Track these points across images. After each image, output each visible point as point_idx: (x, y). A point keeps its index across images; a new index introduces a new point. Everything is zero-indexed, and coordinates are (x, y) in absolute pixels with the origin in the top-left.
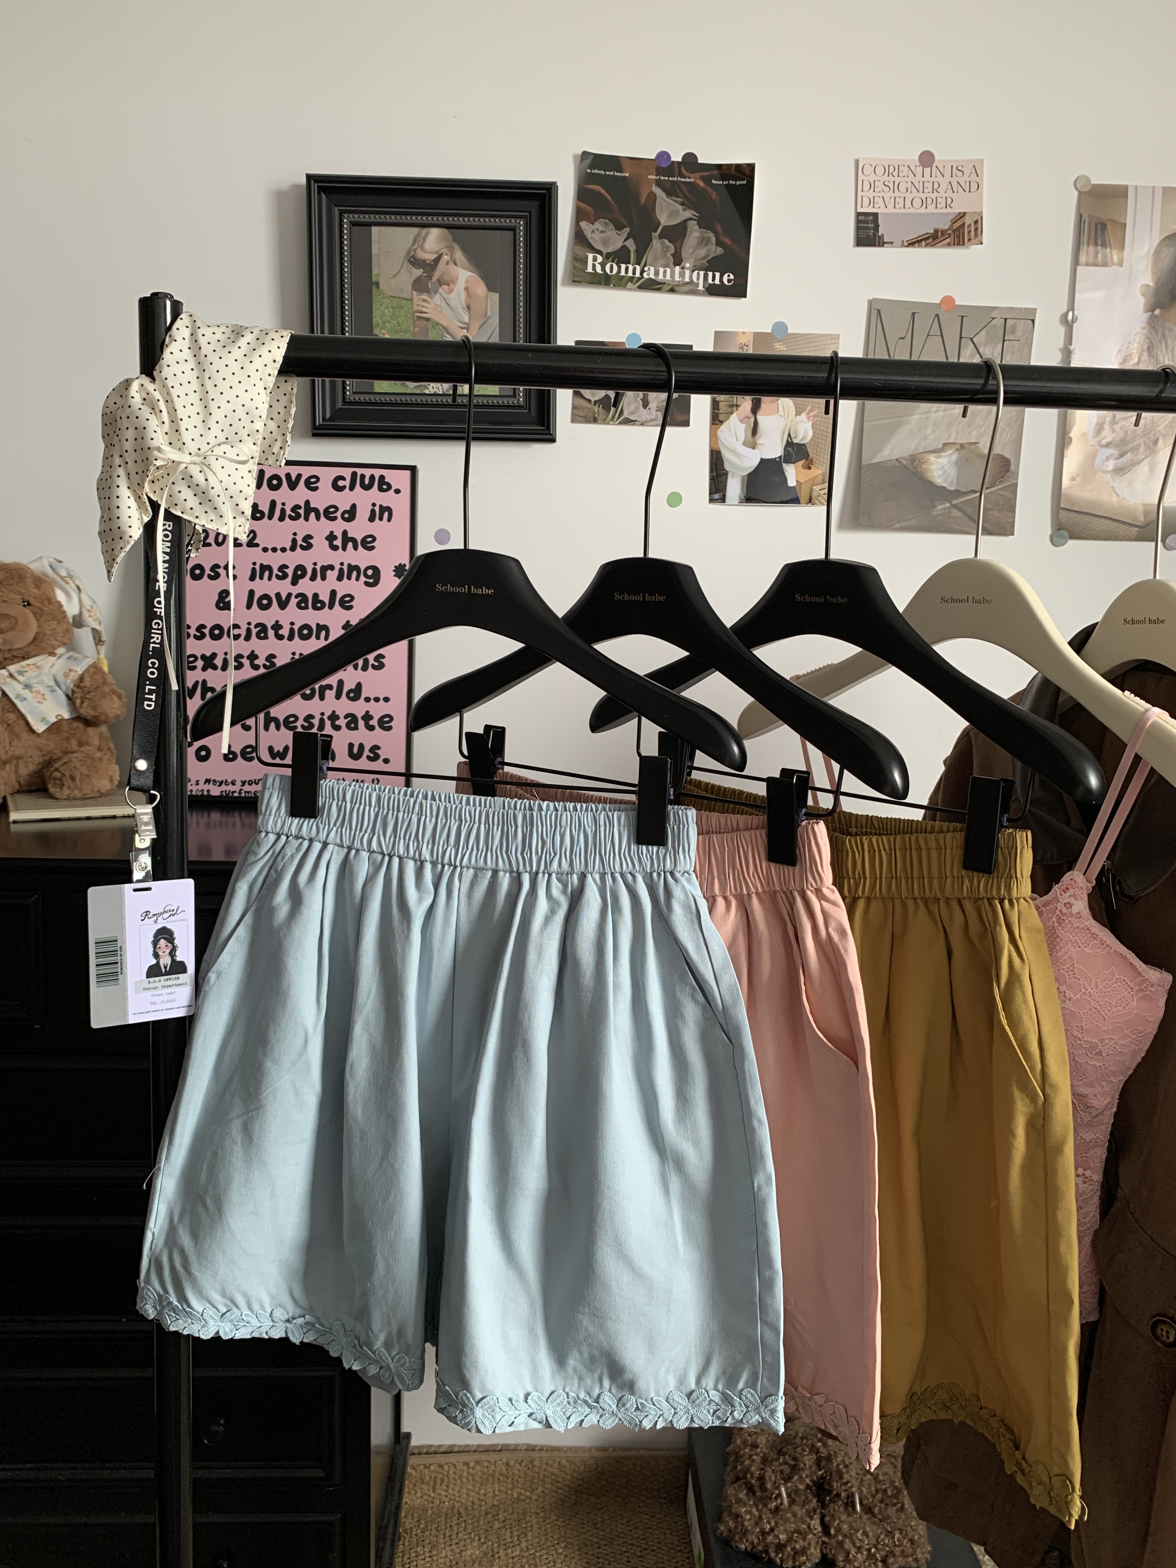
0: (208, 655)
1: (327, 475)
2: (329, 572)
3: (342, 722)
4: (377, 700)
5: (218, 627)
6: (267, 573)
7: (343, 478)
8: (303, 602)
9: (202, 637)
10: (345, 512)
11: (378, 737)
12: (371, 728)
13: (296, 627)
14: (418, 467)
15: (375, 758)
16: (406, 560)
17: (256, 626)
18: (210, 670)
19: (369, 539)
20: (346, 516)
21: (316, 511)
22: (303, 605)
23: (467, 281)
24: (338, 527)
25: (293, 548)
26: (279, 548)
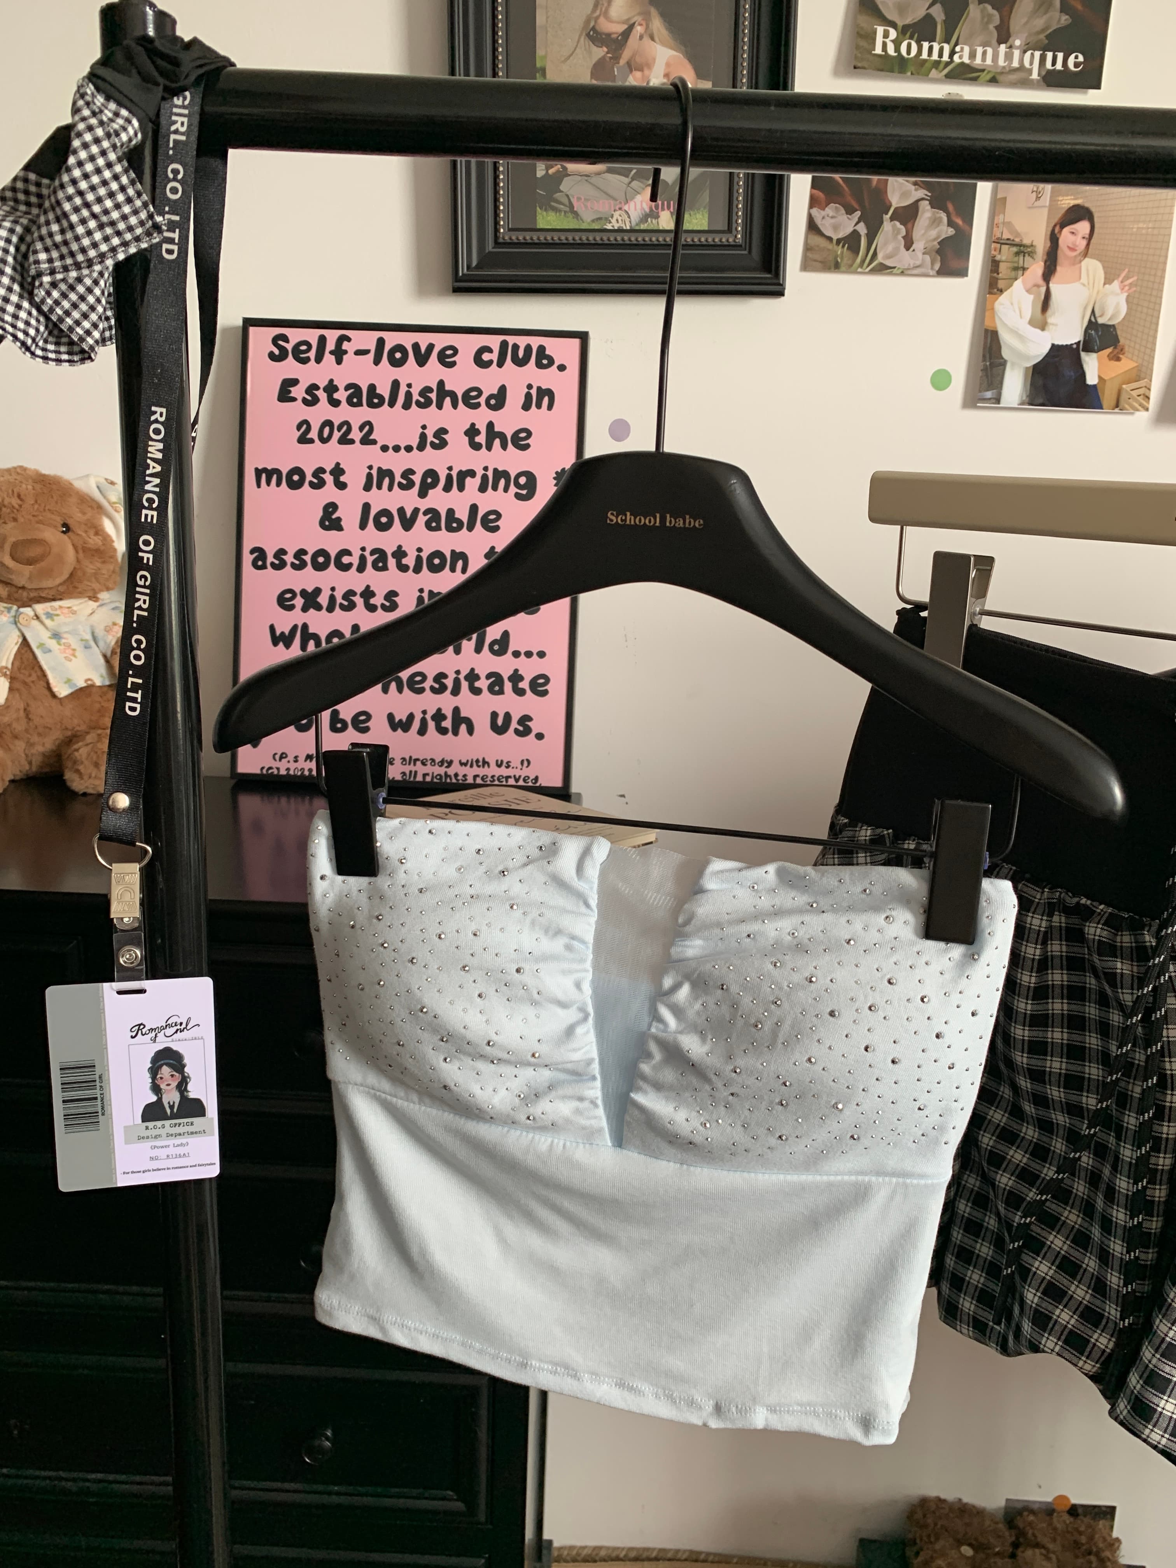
0: (310, 591)
1: (468, 345)
2: (468, 480)
4: (529, 654)
5: (322, 552)
6: (386, 481)
7: (489, 350)
8: (434, 520)
9: (300, 566)
10: (491, 397)
11: (529, 704)
12: (520, 692)
13: (424, 555)
14: (591, 335)
15: (524, 731)
17: (373, 552)
18: (312, 610)
19: (523, 435)
20: (493, 402)
21: (453, 395)
22: (434, 524)
23: (668, 65)
24: (482, 417)
25: (421, 447)
26: (402, 447)
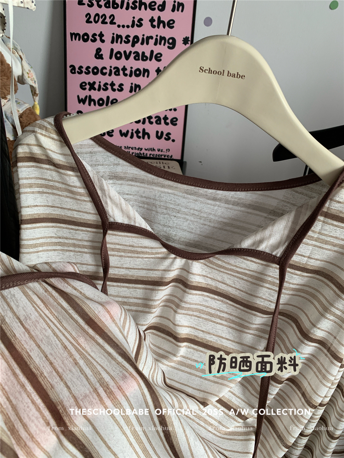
0: (91, 82)
3: (154, 120)
4: (171, 110)
5: (96, 68)
6: (119, 40)
8: (137, 56)
9: (88, 73)
11: (170, 128)
12: (167, 124)
13: (133, 70)
15: (168, 138)
16: (189, 35)
17: (114, 68)
18: (92, 91)
19: (171, 22)
20: (160, 8)
21: (145, 4)
22: (137, 58)
24: (156, 14)
25: (133, 26)
26: (126, 26)
